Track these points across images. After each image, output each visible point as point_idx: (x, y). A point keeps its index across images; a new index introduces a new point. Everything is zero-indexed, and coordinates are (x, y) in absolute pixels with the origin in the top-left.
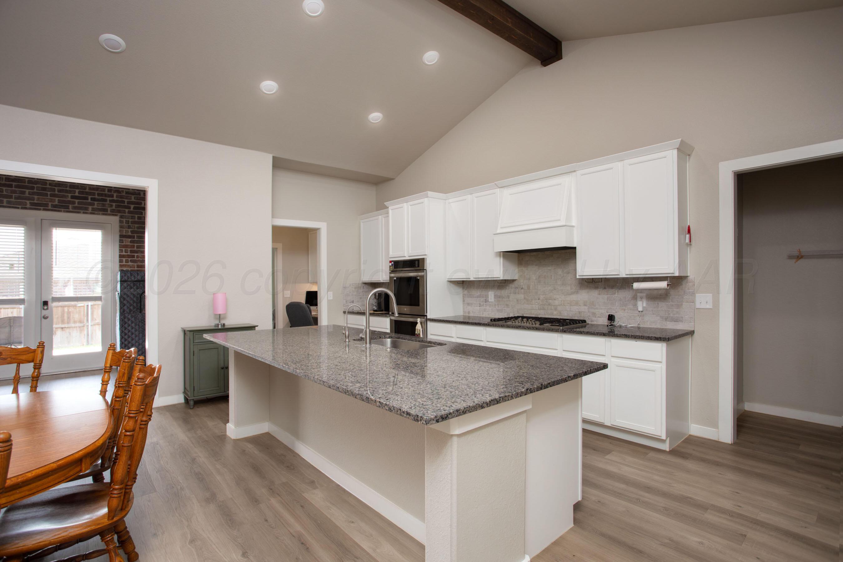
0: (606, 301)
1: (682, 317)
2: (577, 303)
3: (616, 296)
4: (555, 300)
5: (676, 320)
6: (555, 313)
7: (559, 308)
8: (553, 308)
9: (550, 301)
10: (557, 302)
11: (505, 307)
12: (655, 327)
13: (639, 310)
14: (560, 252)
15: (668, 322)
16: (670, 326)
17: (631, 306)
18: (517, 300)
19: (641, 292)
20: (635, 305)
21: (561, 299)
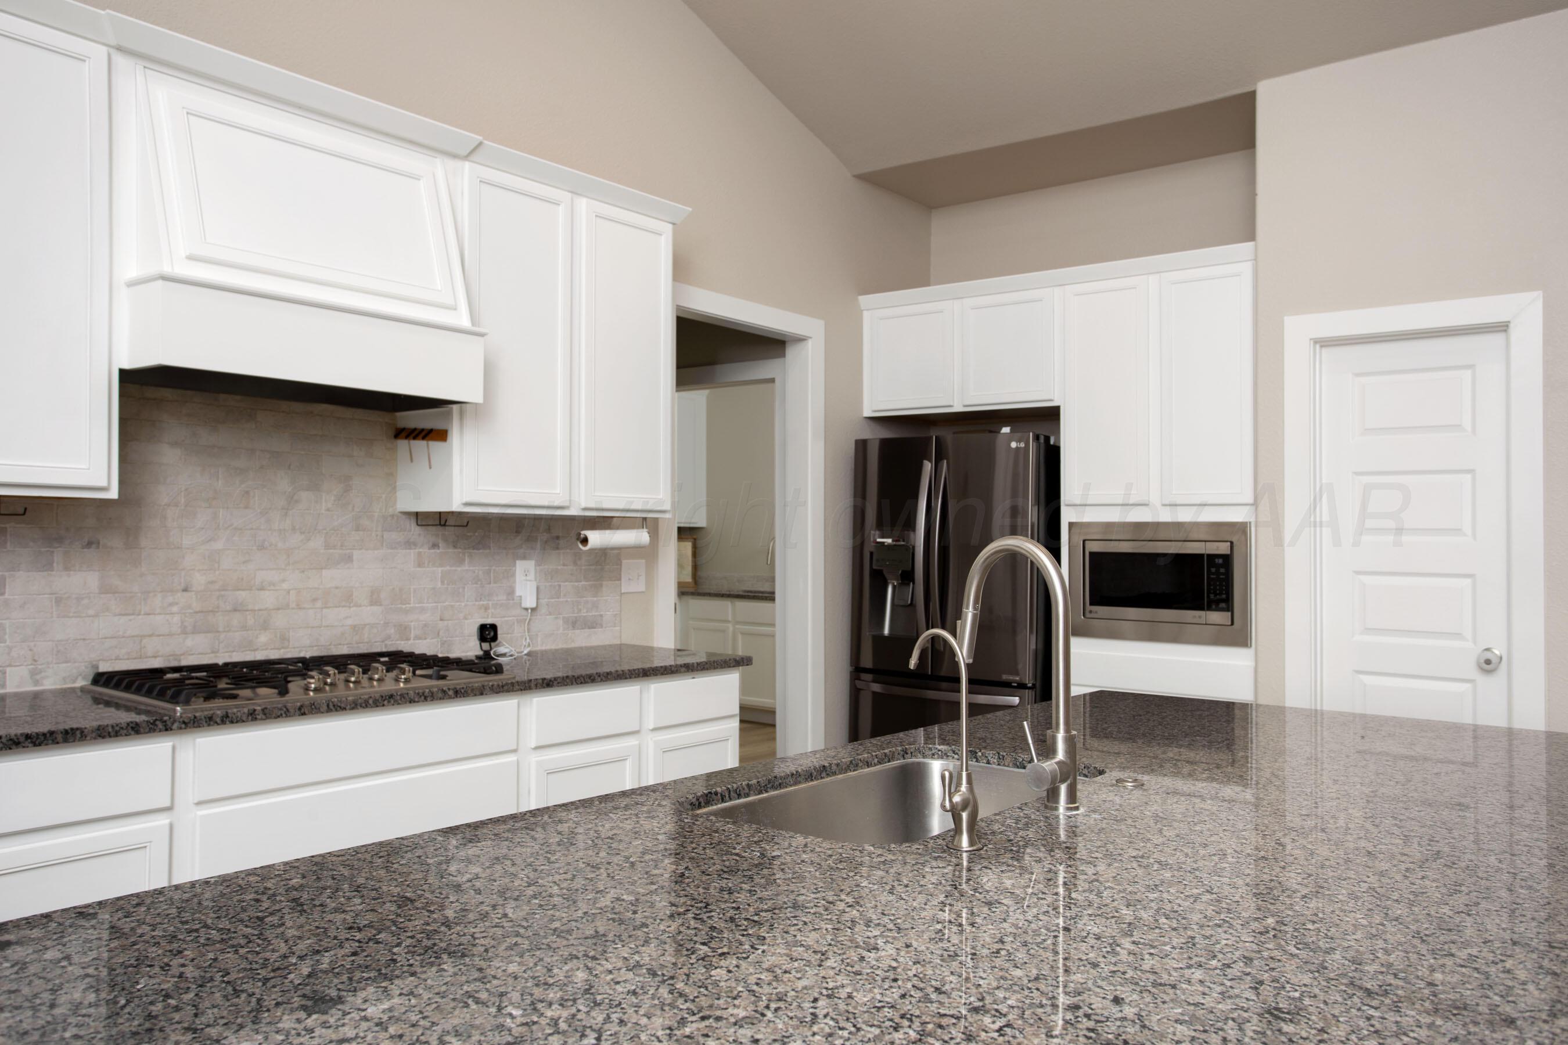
0: (439, 585)
1: (601, 616)
2: (348, 599)
3: (467, 568)
4: (262, 589)
5: (592, 624)
6: (263, 638)
7: (280, 621)
8: (251, 622)
9: (242, 595)
10: (268, 599)
12: (553, 647)
13: (524, 605)
15: (577, 632)
16: (584, 639)
17: (502, 597)
18: (58, 601)
19: (524, 558)
20: (511, 592)
21: (285, 586)
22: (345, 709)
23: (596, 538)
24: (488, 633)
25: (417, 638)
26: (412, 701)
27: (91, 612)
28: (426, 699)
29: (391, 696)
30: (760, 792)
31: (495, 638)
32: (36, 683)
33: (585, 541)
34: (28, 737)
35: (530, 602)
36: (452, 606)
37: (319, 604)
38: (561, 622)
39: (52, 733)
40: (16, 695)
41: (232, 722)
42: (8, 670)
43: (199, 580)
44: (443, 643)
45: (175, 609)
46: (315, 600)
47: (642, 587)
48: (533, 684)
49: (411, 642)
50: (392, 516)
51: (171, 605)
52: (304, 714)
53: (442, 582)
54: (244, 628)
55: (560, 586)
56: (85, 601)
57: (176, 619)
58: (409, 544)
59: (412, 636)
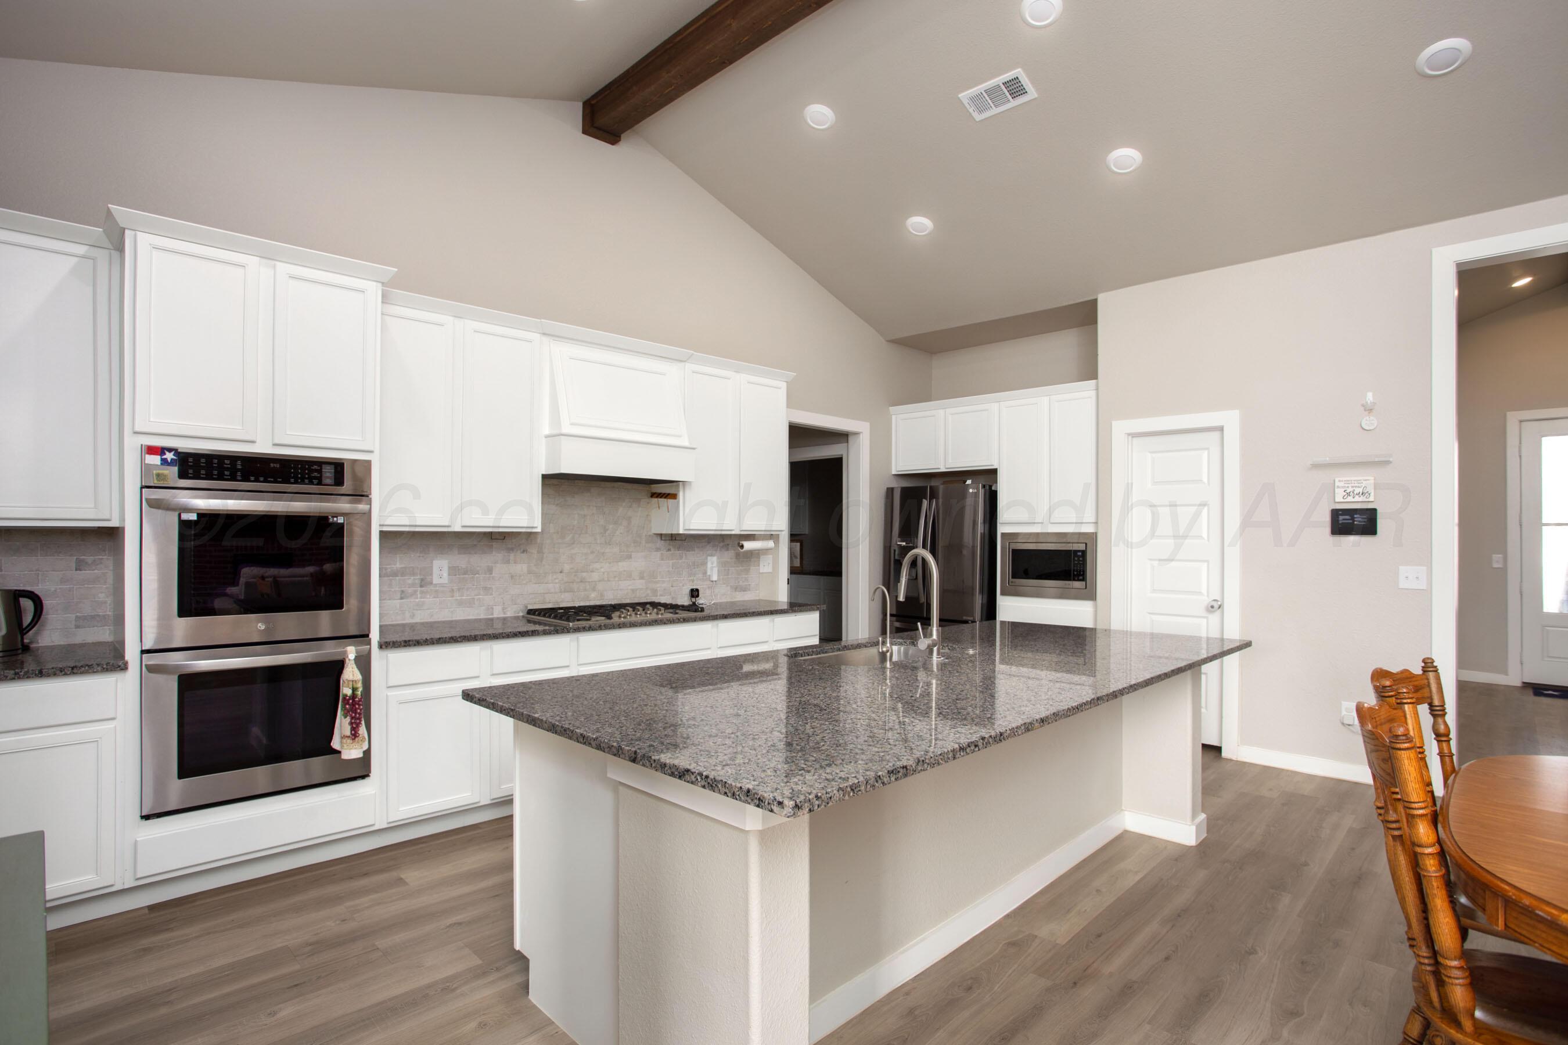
0: (671, 569)
1: (749, 585)
2: (629, 576)
4: (593, 572)
5: (744, 589)
6: (593, 595)
8: (588, 587)
9: (584, 574)
10: (595, 576)
11: (479, 594)
12: (725, 601)
13: (711, 580)
14: (603, 484)
15: (737, 593)
16: (740, 597)
17: (701, 576)
18: (512, 577)
19: (712, 555)
20: (705, 573)
21: (602, 570)
22: (637, 626)
23: (748, 545)
24: (694, 593)
25: (661, 595)
26: (665, 623)
27: (524, 582)
28: (671, 623)
29: (656, 621)
30: (817, 654)
31: (698, 596)
32: (505, 613)
33: (742, 547)
34: (520, 633)
35: (715, 578)
36: (677, 580)
37: (617, 579)
38: (729, 588)
39: (528, 631)
40: (498, 618)
41: (592, 630)
42: (494, 607)
43: (567, 568)
44: (673, 598)
45: (557, 581)
46: (615, 577)
47: (770, 570)
48: (718, 617)
49: (658, 597)
50: (650, 536)
51: (555, 579)
52: (620, 628)
53: (673, 568)
54: (585, 590)
55: (729, 570)
56: (522, 577)
57: (557, 586)
58: (658, 549)
59: (659, 594)
